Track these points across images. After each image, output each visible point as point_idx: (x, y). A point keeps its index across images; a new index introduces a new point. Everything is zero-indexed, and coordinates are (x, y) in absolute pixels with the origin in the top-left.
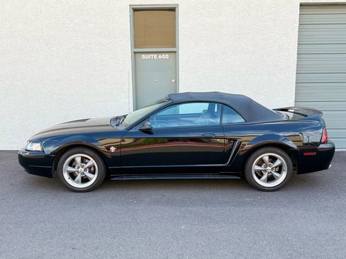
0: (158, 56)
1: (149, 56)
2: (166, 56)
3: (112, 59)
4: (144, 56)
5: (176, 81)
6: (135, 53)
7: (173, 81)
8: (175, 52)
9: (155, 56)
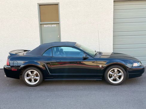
0: (51, 25)
1: (47, 26)
2: (55, 25)
3: (31, 27)
4: (45, 26)
5: (59, 37)
6: (41, 24)
7: (59, 36)
8: (59, 23)
9: (50, 25)
